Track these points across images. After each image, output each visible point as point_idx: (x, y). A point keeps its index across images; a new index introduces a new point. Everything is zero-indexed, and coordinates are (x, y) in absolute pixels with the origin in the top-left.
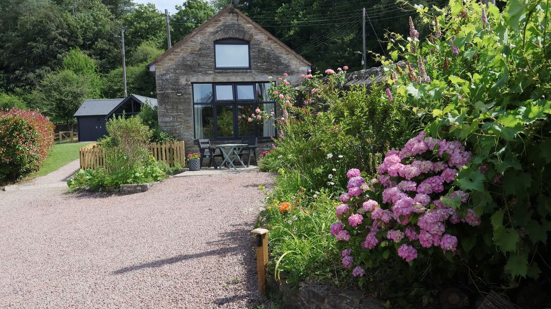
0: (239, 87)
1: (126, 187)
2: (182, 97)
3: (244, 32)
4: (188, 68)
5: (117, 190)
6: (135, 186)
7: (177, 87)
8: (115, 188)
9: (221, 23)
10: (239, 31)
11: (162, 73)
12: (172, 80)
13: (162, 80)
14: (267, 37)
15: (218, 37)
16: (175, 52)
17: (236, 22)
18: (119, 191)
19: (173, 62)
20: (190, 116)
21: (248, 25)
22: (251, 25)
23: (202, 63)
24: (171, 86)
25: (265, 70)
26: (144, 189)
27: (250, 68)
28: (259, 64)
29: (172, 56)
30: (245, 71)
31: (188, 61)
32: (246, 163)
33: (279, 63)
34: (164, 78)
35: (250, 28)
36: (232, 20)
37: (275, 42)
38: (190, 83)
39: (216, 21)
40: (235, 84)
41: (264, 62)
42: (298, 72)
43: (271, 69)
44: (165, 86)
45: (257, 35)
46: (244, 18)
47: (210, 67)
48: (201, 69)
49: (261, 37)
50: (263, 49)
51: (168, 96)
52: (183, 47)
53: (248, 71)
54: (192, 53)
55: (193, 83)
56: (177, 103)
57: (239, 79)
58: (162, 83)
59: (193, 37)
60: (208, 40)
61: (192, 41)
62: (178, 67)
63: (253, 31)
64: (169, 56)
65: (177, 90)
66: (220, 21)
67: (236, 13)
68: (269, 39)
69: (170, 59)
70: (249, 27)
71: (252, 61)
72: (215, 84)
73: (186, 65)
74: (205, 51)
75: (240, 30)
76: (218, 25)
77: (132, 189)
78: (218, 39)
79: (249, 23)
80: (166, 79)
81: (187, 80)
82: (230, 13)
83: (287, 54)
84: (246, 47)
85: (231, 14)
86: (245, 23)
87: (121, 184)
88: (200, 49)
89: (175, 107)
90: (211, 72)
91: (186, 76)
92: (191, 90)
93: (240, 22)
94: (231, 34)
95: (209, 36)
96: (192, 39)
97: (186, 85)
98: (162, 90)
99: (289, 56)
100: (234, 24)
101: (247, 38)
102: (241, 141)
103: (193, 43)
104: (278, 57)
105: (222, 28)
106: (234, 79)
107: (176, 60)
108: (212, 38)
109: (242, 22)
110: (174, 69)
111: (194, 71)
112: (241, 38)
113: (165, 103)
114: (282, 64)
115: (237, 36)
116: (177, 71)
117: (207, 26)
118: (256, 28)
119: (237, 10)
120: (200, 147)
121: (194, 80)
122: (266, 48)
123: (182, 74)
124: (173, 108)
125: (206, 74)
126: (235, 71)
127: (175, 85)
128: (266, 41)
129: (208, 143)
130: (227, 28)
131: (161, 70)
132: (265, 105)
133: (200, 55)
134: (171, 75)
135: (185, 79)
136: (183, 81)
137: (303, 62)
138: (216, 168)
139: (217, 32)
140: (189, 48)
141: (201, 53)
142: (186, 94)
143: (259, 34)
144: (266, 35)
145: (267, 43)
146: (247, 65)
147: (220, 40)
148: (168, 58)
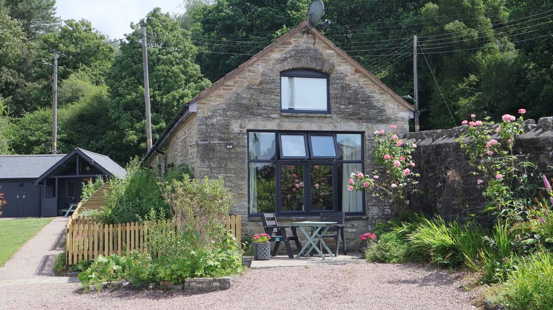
0: (314, 139)
1: (195, 281)
2: (233, 151)
3: (323, 61)
4: (244, 109)
5: (180, 287)
6: (211, 282)
7: (227, 136)
8: (175, 284)
9: (290, 47)
10: (316, 59)
11: (206, 115)
12: (221, 125)
13: (207, 125)
14: (354, 69)
15: (287, 66)
16: (226, 86)
17: (312, 47)
18: (183, 289)
19: (222, 99)
20: (243, 178)
21: (328, 51)
22: (332, 51)
23: (263, 102)
24: (218, 135)
25: (350, 115)
26: (224, 285)
27: (329, 111)
28: (342, 107)
29: (222, 91)
30: (323, 115)
31: (244, 98)
32: (334, 251)
33: (370, 106)
34: (209, 122)
35: (331, 56)
36: (306, 42)
37: (365, 76)
38: (245, 130)
39: (284, 44)
40: (308, 134)
41: (350, 104)
42: (396, 120)
43: (358, 115)
44: (210, 133)
45: (339, 65)
46: (323, 41)
47: (274, 109)
48: (261, 111)
49: (345, 68)
50: (348, 85)
51: (214, 149)
52: (237, 79)
53: (328, 115)
54: (249, 88)
55: (248, 131)
56: (225, 159)
57: (314, 127)
58: (206, 129)
59: (252, 65)
60: (272, 70)
61: (250, 71)
62: (229, 107)
63: (335, 60)
64: (217, 91)
65: (227, 141)
66: (290, 43)
67: (313, 34)
68: (357, 71)
69: (219, 96)
70: (330, 53)
71: (332, 101)
72: (279, 133)
73: (241, 105)
74: (268, 86)
75: (318, 57)
76: (288, 49)
77: (204, 285)
78: (287, 68)
79: (330, 48)
80: (212, 124)
81: (241, 127)
82: (304, 33)
83: (381, 94)
84: (324, 81)
85: (305, 35)
86: (324, 48)
87: (186, 277)
88: (261, 83)
89: (223, 165)
90: (275, 116)
91: (240, 121)
92: (246, 141)
93: (317, 46)
94: (304, 63)
95: (274, 64)
96: (251, 68)
97: (239, 134)
98: (206, 140)
99: (385, 96)
100: (309, 49)
101: (326, 69)
102: (319, 217)
103: (251, 74)
104: (369, 97)
105: (293, 53)
106: (307, 126)
107: (227, 96)
108: (279, 67)
109: (320, 46)
110: (224, 110)
111: (252, 114)
112: (318, 68)
113: (209, 159)
114: (374, 107)
115: (313, 66)
116: (228, 113)
117: (271, 51)
118: (339, 55)
119: (314, 30)
120: (265, 224)
121: (251, 126)
122: (352, 84)
123: (234, 117)
124: (220, 167)
125: (269, 118)
126: (310, 115)
127: (224, 133)
128: (352, 74)
129: (273, 219)
130: (299, 54)
131: (206, 110)
132: (345, 165)
133: (262, 91)
134: (219, 118)
135: (239, 124)
136: (235, 127)
137: (403, 105)
138: (291, 257)
139: (286, 59)
140: (245, 81)
141: (263, 89)
142: (239, 146)
143: (343, 64)
144: (353, 66)
145: (353, 77)
146: (324, 107)
147: (289, 70)
148: (215, 94)
